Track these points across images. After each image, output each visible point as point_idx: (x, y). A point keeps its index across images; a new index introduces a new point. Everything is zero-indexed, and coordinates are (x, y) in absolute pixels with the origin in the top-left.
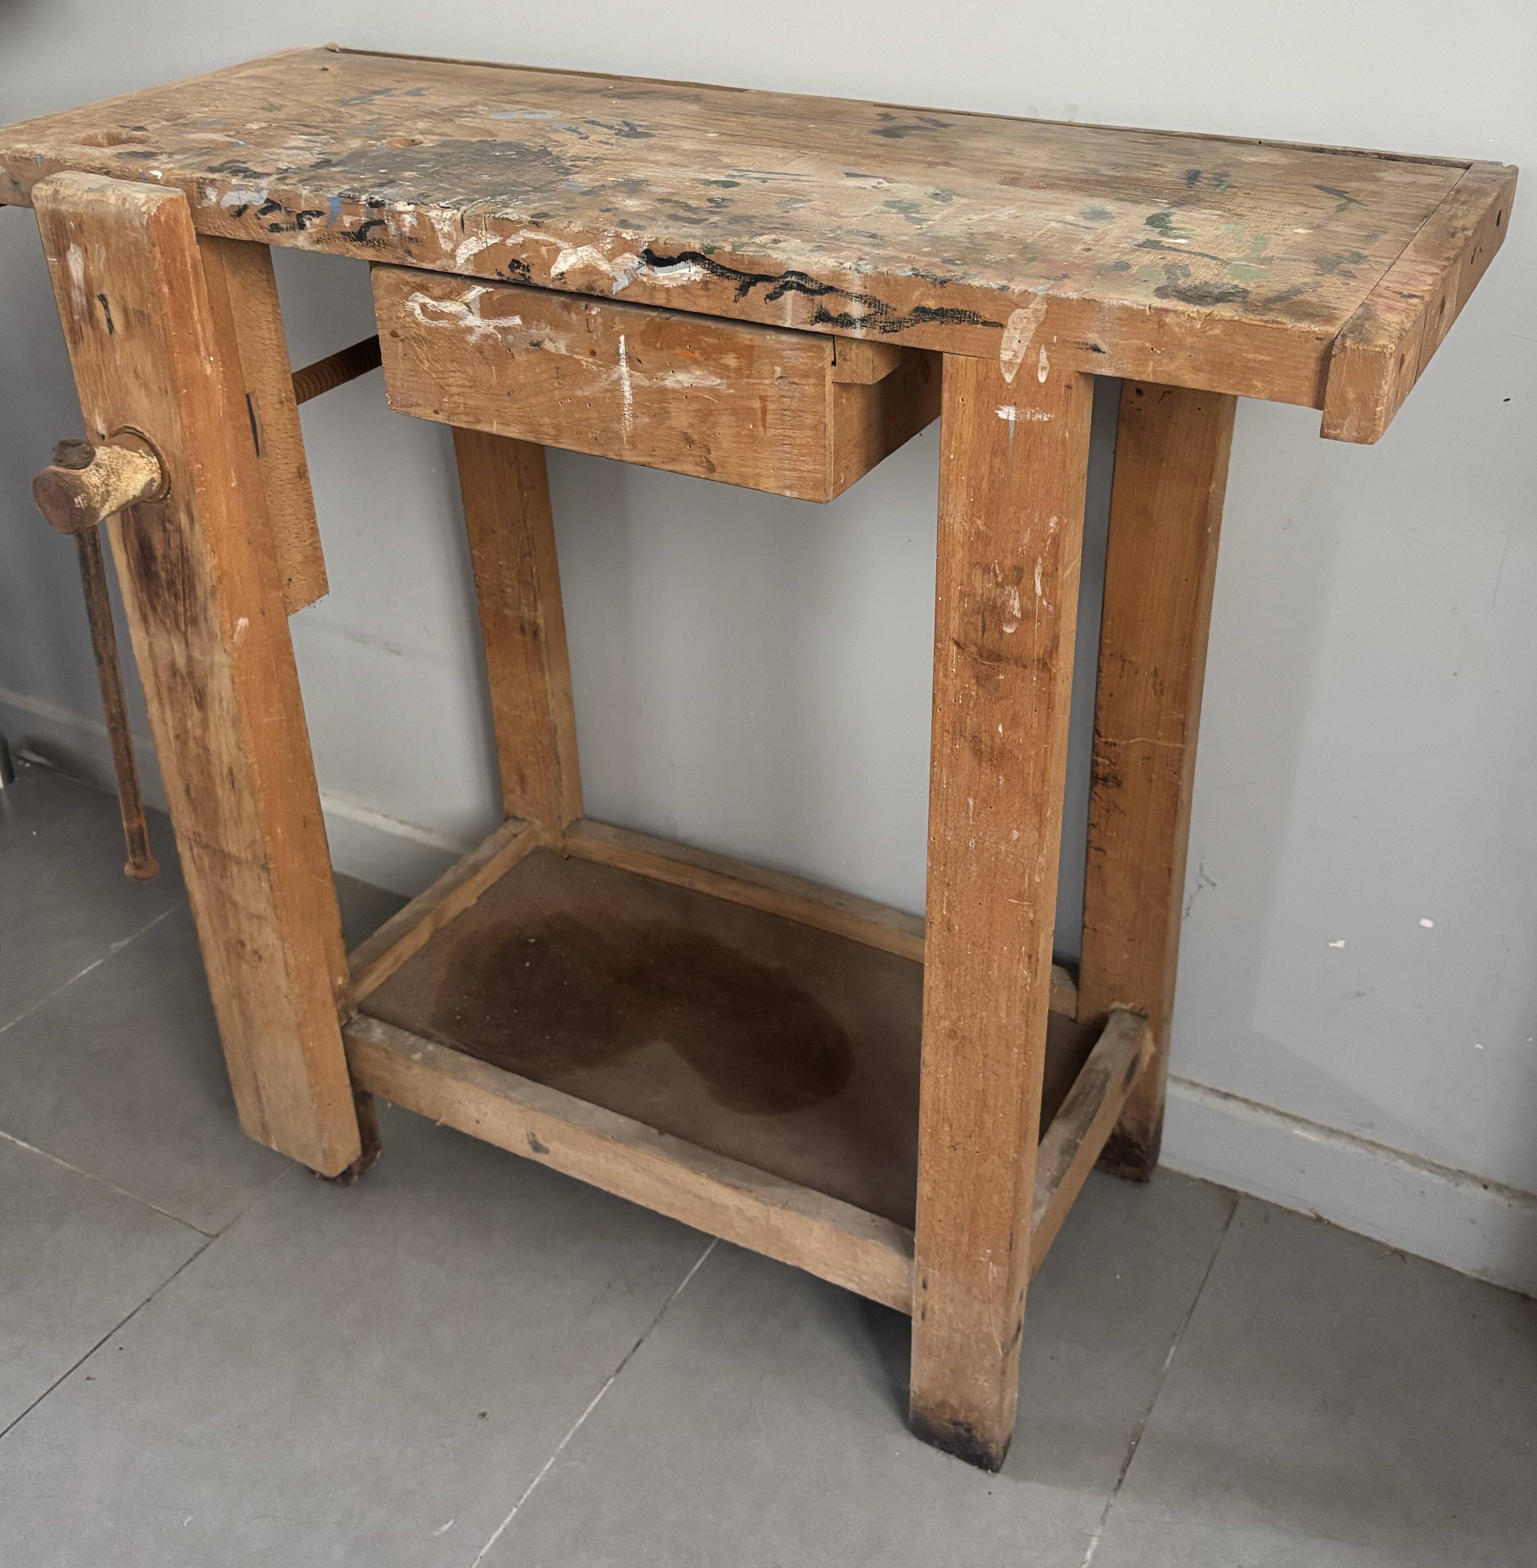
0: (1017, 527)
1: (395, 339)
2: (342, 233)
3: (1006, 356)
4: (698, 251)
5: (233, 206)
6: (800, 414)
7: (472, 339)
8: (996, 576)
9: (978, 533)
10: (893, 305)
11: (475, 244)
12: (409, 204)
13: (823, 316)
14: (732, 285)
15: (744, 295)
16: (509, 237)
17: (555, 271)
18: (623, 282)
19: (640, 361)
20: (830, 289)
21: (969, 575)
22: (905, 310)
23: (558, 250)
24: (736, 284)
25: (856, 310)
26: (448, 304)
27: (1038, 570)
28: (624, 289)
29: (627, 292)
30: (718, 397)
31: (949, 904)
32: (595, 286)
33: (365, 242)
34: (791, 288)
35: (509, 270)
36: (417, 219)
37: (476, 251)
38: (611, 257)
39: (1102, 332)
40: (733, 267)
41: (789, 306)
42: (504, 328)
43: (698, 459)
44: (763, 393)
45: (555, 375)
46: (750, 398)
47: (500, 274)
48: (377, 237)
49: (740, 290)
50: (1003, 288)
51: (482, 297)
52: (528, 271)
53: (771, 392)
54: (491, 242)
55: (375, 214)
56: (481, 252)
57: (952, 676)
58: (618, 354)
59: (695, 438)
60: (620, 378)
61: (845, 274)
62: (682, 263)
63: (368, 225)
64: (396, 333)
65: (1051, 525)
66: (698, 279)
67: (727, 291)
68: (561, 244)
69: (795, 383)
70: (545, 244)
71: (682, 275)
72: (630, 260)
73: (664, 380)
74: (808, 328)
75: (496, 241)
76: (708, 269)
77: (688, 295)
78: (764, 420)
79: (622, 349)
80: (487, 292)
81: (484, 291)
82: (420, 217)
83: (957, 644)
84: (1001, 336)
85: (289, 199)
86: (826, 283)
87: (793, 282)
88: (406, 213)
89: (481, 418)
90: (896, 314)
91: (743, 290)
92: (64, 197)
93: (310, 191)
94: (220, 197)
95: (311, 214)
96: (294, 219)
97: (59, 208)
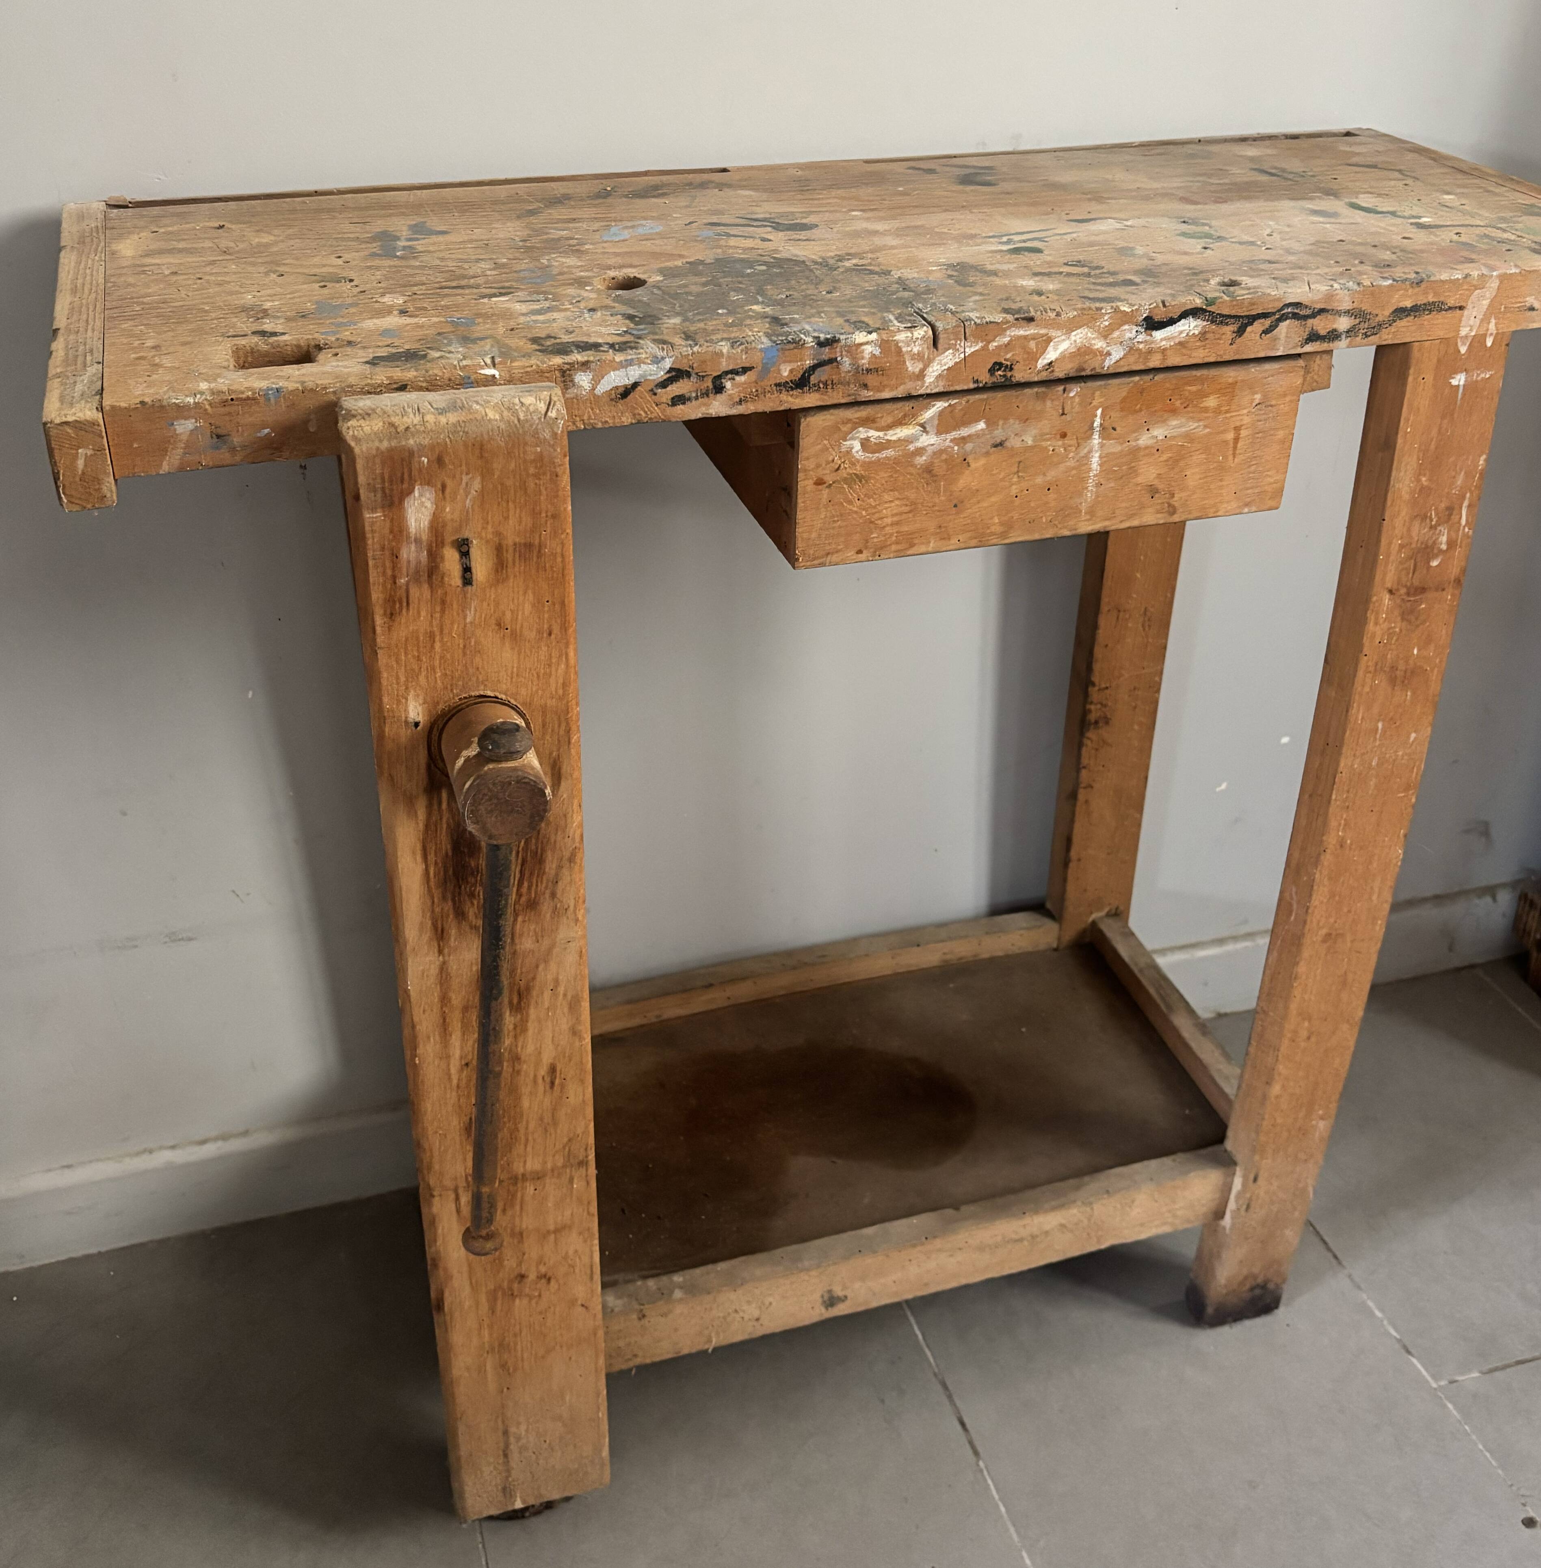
0: (1453, 474)
1: (820, 487)
2: (777, 385)
3: (1464, 332)
4: (1199, 306)
5: (617, 388)
6: (1272, 432)
7: (921, 460)
8: (1431, 520)
9: (1422, 489)
10: (1374, 312)
11: (951, 357)
12: (870, 333)
13: (1312, 337)
14: (1229, 330)
15: (1240, 336)
16: (994, 340)
17: (1042, 363)
18: (1117, 353)
19: (1114, 429)
20: (1322, 311)
21: (1409, 530)
22: (1385, 314)
23: (1049, 340)
24: (1234, 327)
25: (1343, 324)
26: (898, 430)
27: (1467, 504)
28: (1117, 361)
29: (1122, 363)
30: (1191, 441)
31: (1345, 825)
32: (1086, 366)
33: (806, 389)
34: (1286, 320)
35: (988, 375)
36: (880, 347)
37: (951, 364)
38: (1105, 335)
39: (1537, 294)
40: (1233, 313)
41: (1283, 336)
42: (963, 438)
43: (1159, 507)
44: (1238, 424)
45: (1016, 470)
46: (1224, 431)
47: (977, 381)
48: (823, 379)
49: (1238, 331)
50: (1465, 277)
51: (941, 413)
52: (1011, 369)
53: (1247, 420)
54: (969, 351)
55: (826, 353)
56: (956, 363)
57: (1381, 621)
58: (1091, 428)
59: (1161, 486)
60: (1090, 452)
61: (1337, 294)
62: (1183, 321)
63: (814, 368)
64: (822, 480)
65: (1481, 462)
66: (1197, 332)
67: (1224, 337)
68: (1053, 333)
69: (1272, 406)
70: (1034, 338)
71: (1181, 332)
72: (1129, 332)
73: (1138, 440)
74: (1299, 350)
75: (977, 348)
76: (1208, 321)
77: (1184, 351)
78: (1235, 448)
79: (1097, 422)
80: (950, 405)
81: (946, 404)
82: (885, 345)
83: (1391, 592)
84: (1462, 316)
85: (704, 362)
86: (1319, 306)
87: (1289, 313)
88: (867, 343)
89: (916, 541)
90: (1377, 319)
91: (1241, 331)
92: (407, 428)
93: (732, 347)
94: (596, 381)
95: (735, 372)
96: (709, 383)
97: (404, 443)
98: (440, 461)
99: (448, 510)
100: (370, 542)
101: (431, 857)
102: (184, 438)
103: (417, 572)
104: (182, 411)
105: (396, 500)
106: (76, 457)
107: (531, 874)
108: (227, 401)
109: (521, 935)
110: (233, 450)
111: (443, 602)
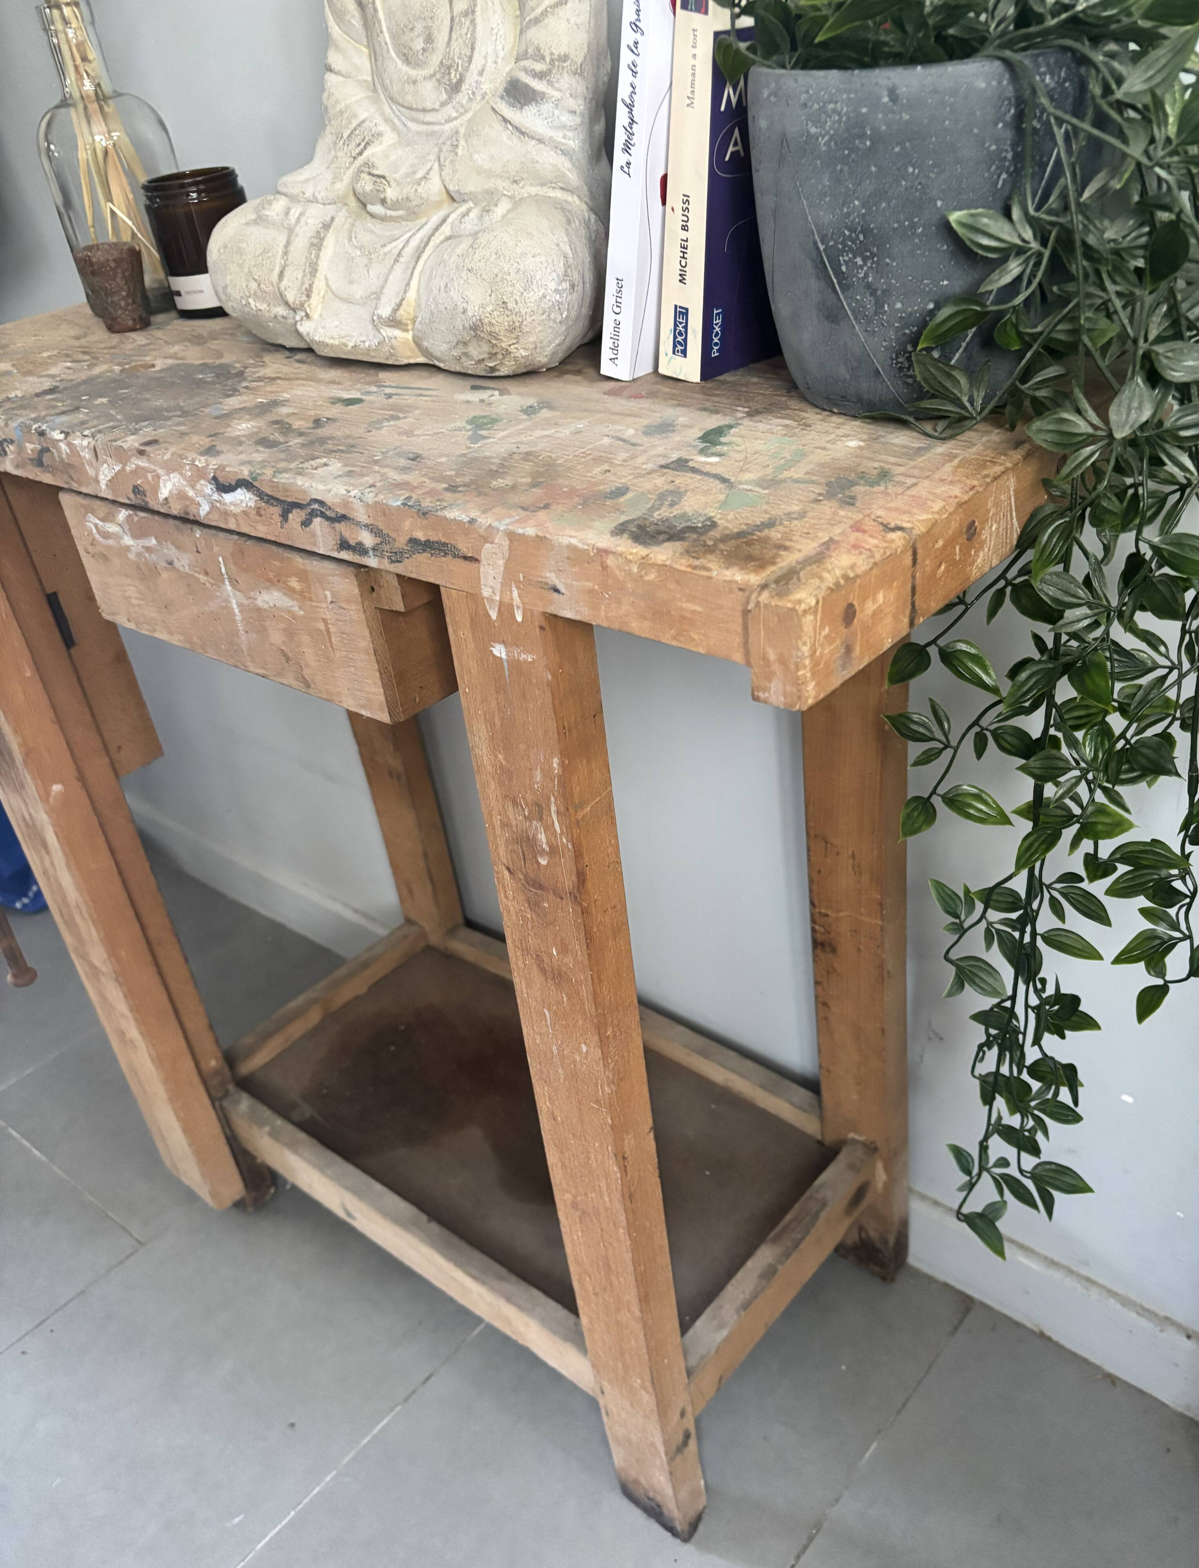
0: (529, 765)
1: (89, 555)
3: (486, 592)
4: (246, 478)
6: (351, 634)
8: (523, 810)
10: (392, 535)
11: (107, 470)
13: (344, 545)
14: (275, 512)
16: (127, 464)
17: (161, 497)
18: (205, 507)
19: (237, 581)
20: (344, 517)
21: (501, 805)
23: (159, 477)
25: (368, 539)
26: (110, 525)
27: (553, 808)
29: (209, 517)
30: (294, 618)
32: (189, 511)
34: (317, 516)
35: (134, 495)
37: (110, 477)
38: (192, 483)
39: (559, 571)
41: (319, 533)
42: (147, 548)
43: (296, 675)
44: (324, 616)
45: (188, 591)
46: (316, 620)
47: (129, 498)
50: (472, 521)
51: (129, 519)
52: (145, 495)
56: (113, 477)
57: (508, 897)
58: (222, 574)
59: (290, 655)
60: (229, 596)
61: (352, 503)
62: (240, 490)
64: (87, 549)
65: (555, 764)
67: (273, 517)
68: (159, 471)
69: (341, 608)
70: (150, 471)
71: (241, 501)
73: (256, 599)
74: (337, 555)
75: (120, 468)
77: (249, 521)
78: (330, 641)
79: (223, 570)
80: (130, 515)
81: (126, 513)
83: (508, 869)
86: (340, 511)
88: (60, 441)
89: (155, 627)
90: (397, 545)
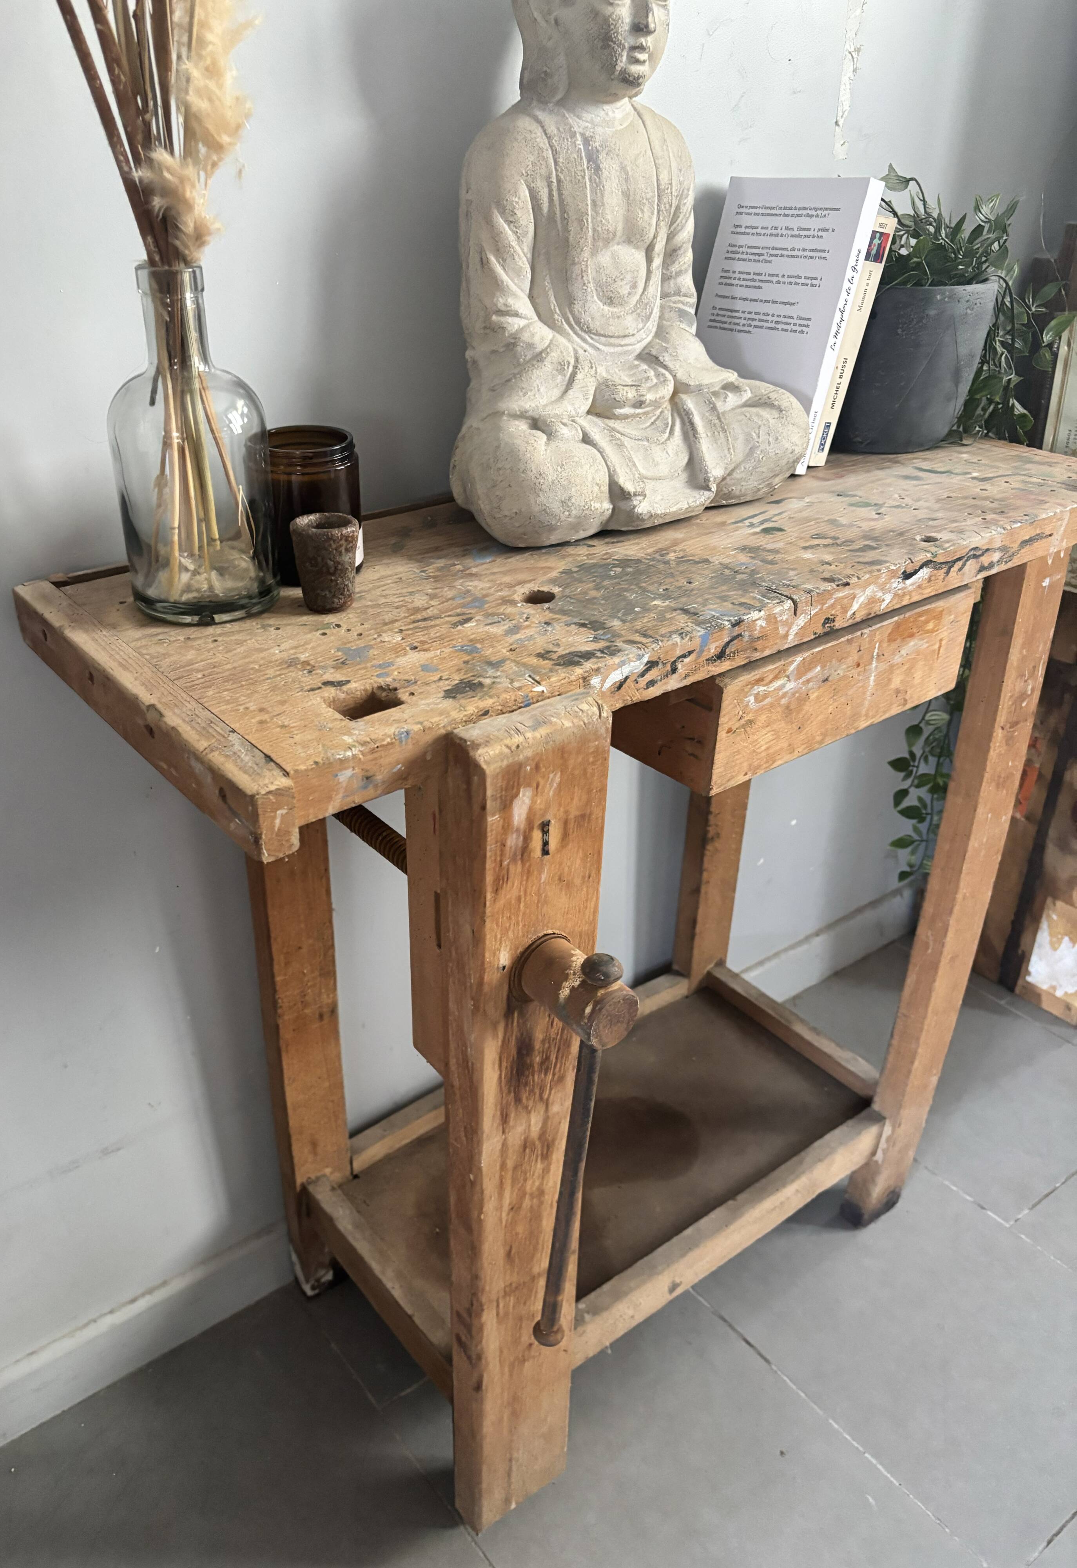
1: (729, 734)
2: (707, 660)
4: (929, 559)
5: (615, 683)
7: (785, 700)
11: (802, 620)
12: (760, 611)
14: (941, 573)
15: (946, 576)
16: (826, 603)
17: (850, 613)
18: (887, 599)
19: (883, 655)
22: (1015, 546)
23: (854, 596)
24: (944, 570)
28: (887, 605)
29: (889, 605)
30: (918, 653)
32: (871, 611)
33: (723, 659)
35: (821, 628)
36: (765, 620)
37: (802, 624)
38: (882, 588)
40: (944, 560)
42: (807, 680)
44: (941, 638)
45: (832, 695)
47: (815, 633)
48: (733, 650)
49: (945, 573)
52: (833, 621)
53: (945, 634)
54: (812, 613)
55: (735, 631)
56: (805, 623)
58: (872, 657)
59: (901, 689)
60: (870, 673)
62: (921, 570)
63: (728, 643)
64: (730, 729)
66: (927, 577)
68: (856, 591)
70: (846, 597)
71: (919, 578)
72: (893, 583)
73: (893, 659)
75: (816, 610)
76: (932, 568)
77: (919, 591)
79: (875, 652)
82: (767, 618)
83: (1002, 728)
84: (1051, 540)
85: (665, 653)
87: (970, 555)
88: (758, 619)
91: (947, 572)
92: (518, 747)
93: (682, 638)
94: (603, 681)
95: (684, 656)
96: (669, 668)
97: (516, 759)
98: (537, 767)
99: (539, 802)
100: (489, 839)
101: (504, 1064)
102: (344, 784)
103: (515, 854)
104: (343, 763)
105: (508, 802)
106: (274, 818)
107: (562, 1057)
108: (374, 749)
109: (553, 1103)
110: (376, 787)
111: (529, 872)
